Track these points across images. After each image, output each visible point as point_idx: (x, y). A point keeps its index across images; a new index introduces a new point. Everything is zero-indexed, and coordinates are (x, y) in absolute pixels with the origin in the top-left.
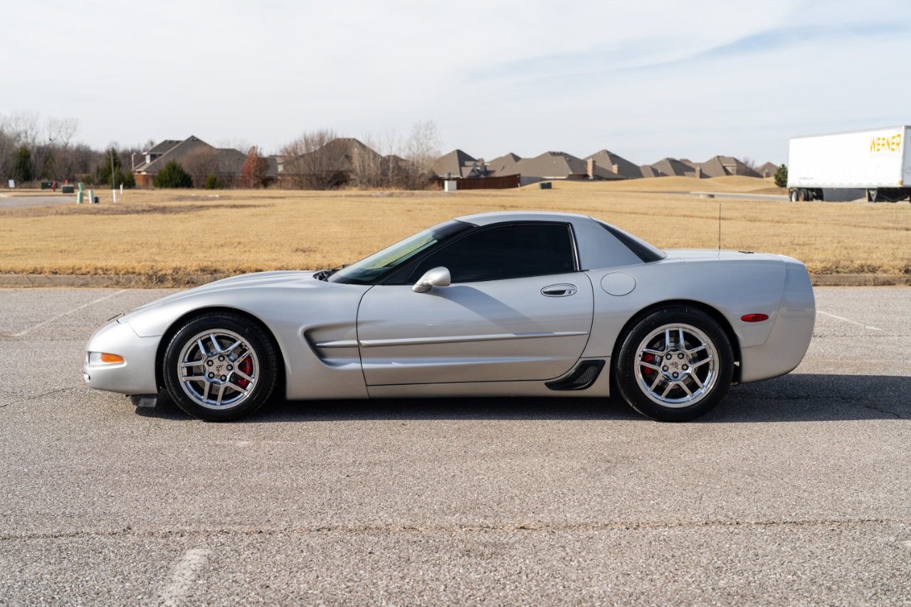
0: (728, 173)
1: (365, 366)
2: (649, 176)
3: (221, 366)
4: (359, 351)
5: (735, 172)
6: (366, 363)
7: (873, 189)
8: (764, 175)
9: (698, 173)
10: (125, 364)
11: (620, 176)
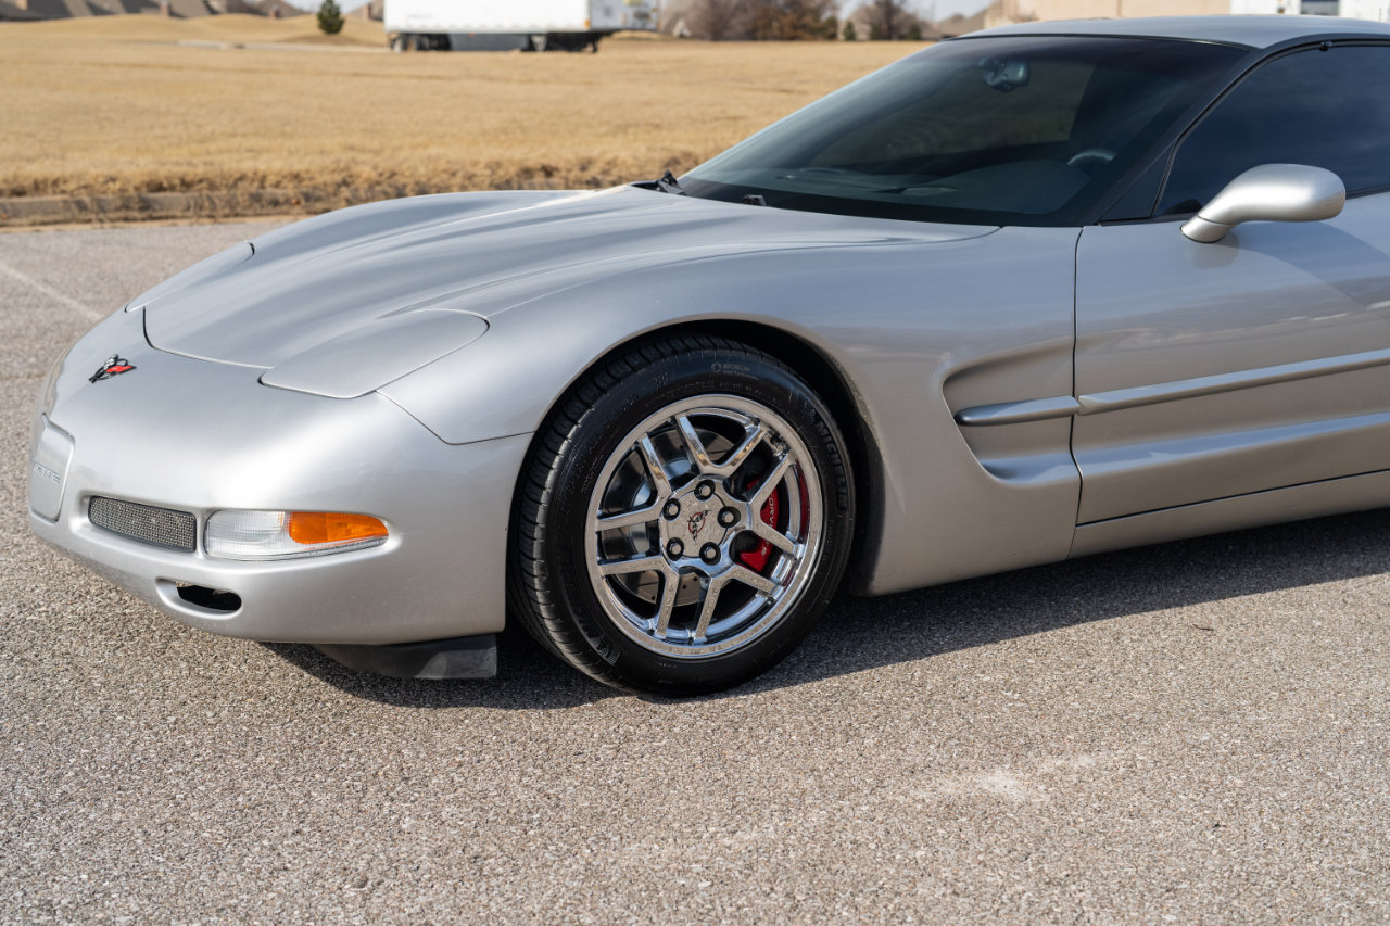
0: (213, 12)
1: (1088, 471)
2: (82, 15)
3: (701, 515)
4: (1071, 429)
5: (223, 10)
6: (1087, 461)
7: (539, 34)
8: (272, 13)
9: (164, 10)
10: (391, 544)
11: (31, 14)
